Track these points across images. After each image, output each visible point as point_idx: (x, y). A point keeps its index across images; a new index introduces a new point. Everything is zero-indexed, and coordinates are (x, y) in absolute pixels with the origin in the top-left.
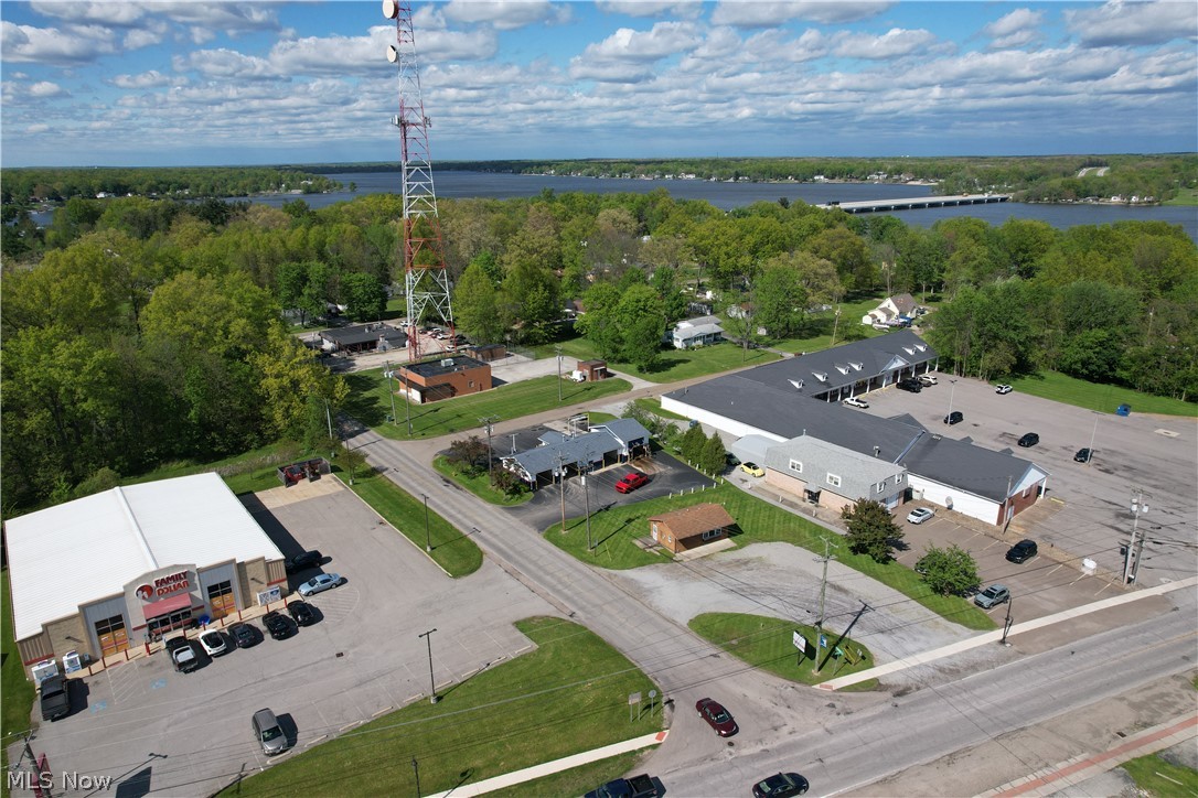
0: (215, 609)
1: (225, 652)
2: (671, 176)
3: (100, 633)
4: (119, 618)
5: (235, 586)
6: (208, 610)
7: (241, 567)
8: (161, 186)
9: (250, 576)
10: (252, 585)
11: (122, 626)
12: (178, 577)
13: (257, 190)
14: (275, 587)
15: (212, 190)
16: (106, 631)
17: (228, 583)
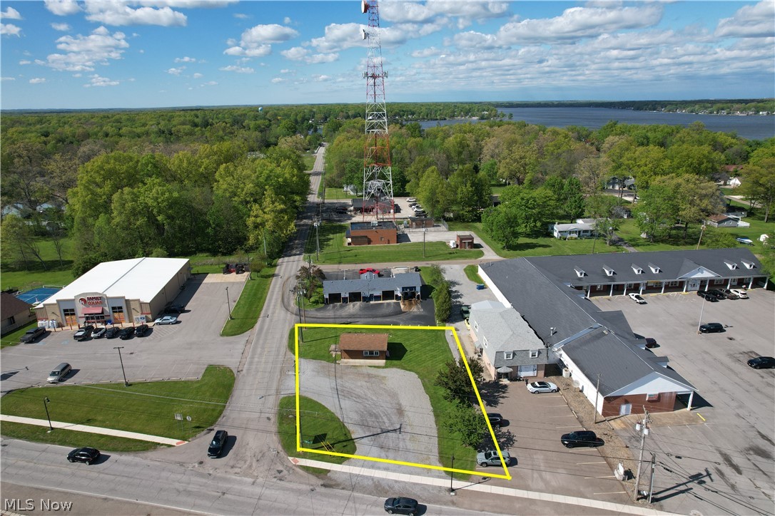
0: (115, 319)
1: (99, 338)
2: (765, 113)
3: (66, 315)
4: (73, 310)
5: (125, 309)
6: (112, 318)
7: (127, 301)
8: (401, 113)
9: (132, 307)
10: (133, 312)
11: (74, 314)
12: (97, 298)
13: (453, 116)
14: (144, 316)
15: (427, 116)
16: (68, 315)
17: (121, 308)
